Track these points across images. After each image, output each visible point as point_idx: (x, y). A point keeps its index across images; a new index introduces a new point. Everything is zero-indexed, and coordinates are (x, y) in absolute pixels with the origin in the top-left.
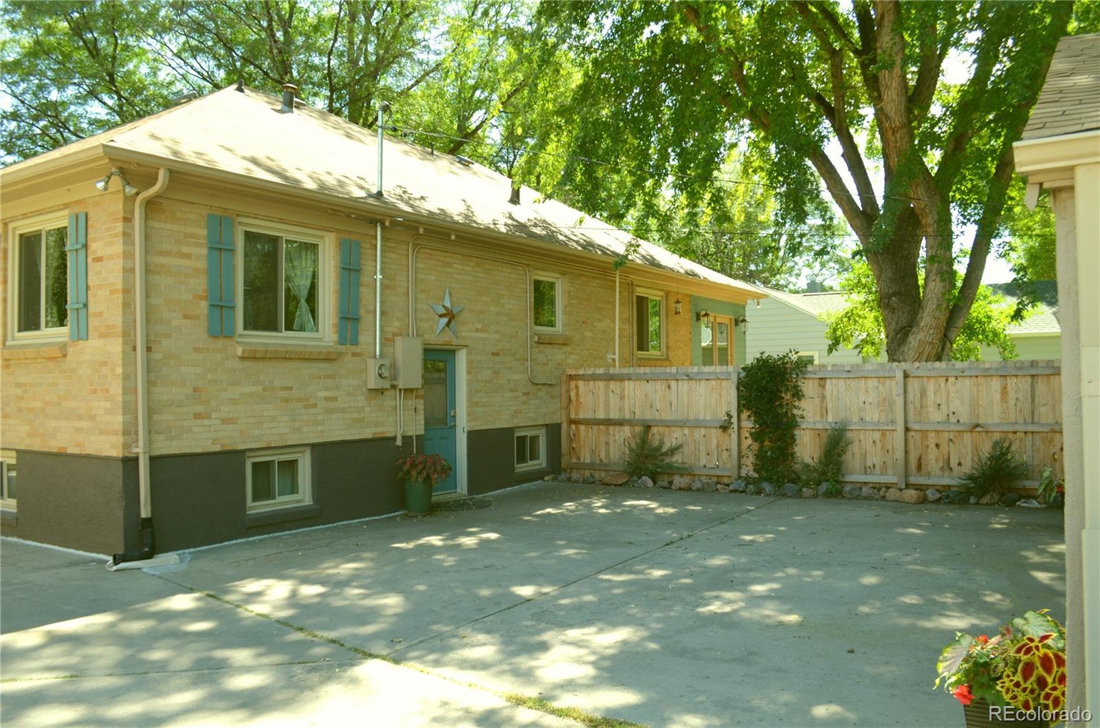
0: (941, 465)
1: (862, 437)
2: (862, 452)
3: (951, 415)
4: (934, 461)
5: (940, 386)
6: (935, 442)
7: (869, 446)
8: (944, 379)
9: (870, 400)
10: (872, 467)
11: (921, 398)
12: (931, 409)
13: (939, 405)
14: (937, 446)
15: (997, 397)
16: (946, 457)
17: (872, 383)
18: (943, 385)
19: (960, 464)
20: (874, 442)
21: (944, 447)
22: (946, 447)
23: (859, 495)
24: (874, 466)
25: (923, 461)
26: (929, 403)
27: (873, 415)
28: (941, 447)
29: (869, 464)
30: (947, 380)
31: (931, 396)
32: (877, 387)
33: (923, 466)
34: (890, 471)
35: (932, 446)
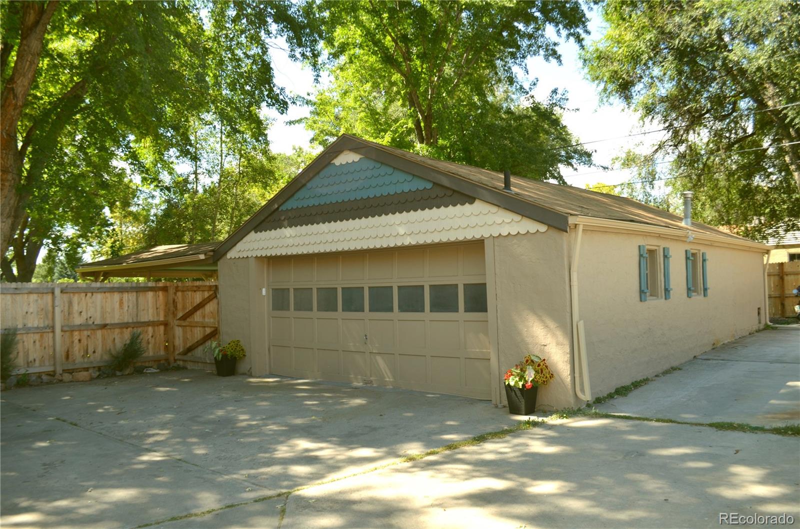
0: (82, 354)
1: (25, 339)
2: (26, 350)
3: (89, 319)
4: (77, 351)
5: (81, 299)
6: (78, 338)
7: (31, 346)
8: (84, 294)
9: (31, 310)
10: (33, 361)
11: (69, 307)
12: (76, 315)
13: (81, 312)
14: (80, 341)
15: (117, 305)
16: (85, 348)
17: (33, 297)
18: (83, 298)
19: (94, 352)
20: (34, 342)
21: (84, 341)
22: (86, 342)
23: (42, 382)
24: (35, 360)
25: (70, 353)
26: (74, 311)
27: (34, 322)
28: (82, 341)
29: (31, 358)
30: (86, 295)
31: (76, 307)
32: (37, 301)
33: (70, 356)
34: (47, 363)
35: (76, 341)
